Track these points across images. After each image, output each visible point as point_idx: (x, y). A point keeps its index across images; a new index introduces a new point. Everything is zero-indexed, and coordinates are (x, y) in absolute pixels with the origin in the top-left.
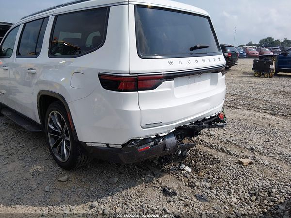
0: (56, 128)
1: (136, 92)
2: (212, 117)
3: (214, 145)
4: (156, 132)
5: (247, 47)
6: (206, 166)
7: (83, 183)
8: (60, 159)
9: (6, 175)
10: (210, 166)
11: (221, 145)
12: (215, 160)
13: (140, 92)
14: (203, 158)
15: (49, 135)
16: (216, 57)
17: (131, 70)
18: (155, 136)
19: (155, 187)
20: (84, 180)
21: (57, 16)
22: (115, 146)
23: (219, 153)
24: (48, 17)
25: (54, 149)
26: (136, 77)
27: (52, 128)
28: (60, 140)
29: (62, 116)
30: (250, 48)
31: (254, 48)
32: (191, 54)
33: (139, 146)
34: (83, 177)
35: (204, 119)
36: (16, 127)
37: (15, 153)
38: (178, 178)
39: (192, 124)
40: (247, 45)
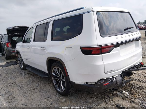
0: (56, 75)
1: (101, 55)
2: (138, 64)
3: (137, 79)
4: (112, 75)
5: (138, 25)
6: (137, 91)
7: (73, 103)
8: (60, 91)
9: (34, 100)
10: (139, 91)
11: (141, 79)
12: (140, 87)
13: (103, 54)
14: (134, 87)
15: (53, 78)
16: (137, 32)
17: (98, 44)
18: (112, 77)
19: (112, 104)
20: (73, 101)
21: (54, 21)
22: (91, 84)
23: (142, 83)
24: (49, 22)
25: (56, 85)
26: (100, 47)
27: (55, 75)
28: (59, 81)
29: (60, 69)
30: (140, 25)
31: (143, 25)
32: (125, 32)
33: (104, 83)
34: (72, 99)
35: (135, 66)
36: (33, 75)
37: (36, 88)
38: (123, 99)
39: (129, 69)
40: (138, 24)
